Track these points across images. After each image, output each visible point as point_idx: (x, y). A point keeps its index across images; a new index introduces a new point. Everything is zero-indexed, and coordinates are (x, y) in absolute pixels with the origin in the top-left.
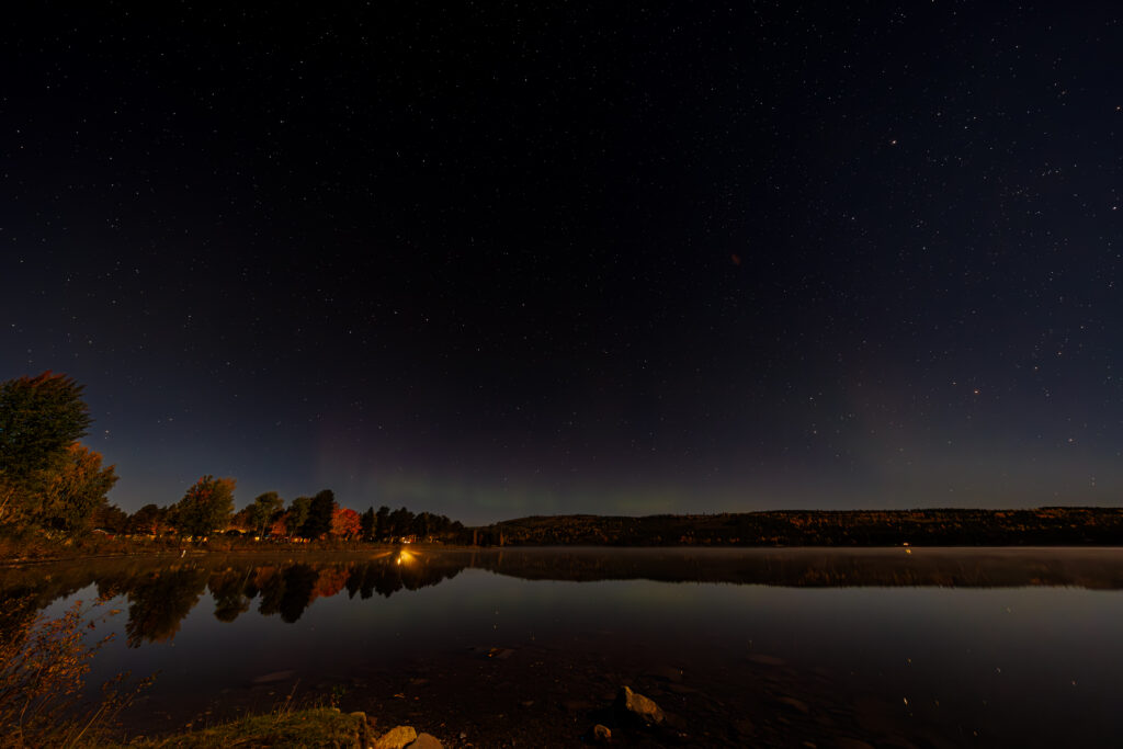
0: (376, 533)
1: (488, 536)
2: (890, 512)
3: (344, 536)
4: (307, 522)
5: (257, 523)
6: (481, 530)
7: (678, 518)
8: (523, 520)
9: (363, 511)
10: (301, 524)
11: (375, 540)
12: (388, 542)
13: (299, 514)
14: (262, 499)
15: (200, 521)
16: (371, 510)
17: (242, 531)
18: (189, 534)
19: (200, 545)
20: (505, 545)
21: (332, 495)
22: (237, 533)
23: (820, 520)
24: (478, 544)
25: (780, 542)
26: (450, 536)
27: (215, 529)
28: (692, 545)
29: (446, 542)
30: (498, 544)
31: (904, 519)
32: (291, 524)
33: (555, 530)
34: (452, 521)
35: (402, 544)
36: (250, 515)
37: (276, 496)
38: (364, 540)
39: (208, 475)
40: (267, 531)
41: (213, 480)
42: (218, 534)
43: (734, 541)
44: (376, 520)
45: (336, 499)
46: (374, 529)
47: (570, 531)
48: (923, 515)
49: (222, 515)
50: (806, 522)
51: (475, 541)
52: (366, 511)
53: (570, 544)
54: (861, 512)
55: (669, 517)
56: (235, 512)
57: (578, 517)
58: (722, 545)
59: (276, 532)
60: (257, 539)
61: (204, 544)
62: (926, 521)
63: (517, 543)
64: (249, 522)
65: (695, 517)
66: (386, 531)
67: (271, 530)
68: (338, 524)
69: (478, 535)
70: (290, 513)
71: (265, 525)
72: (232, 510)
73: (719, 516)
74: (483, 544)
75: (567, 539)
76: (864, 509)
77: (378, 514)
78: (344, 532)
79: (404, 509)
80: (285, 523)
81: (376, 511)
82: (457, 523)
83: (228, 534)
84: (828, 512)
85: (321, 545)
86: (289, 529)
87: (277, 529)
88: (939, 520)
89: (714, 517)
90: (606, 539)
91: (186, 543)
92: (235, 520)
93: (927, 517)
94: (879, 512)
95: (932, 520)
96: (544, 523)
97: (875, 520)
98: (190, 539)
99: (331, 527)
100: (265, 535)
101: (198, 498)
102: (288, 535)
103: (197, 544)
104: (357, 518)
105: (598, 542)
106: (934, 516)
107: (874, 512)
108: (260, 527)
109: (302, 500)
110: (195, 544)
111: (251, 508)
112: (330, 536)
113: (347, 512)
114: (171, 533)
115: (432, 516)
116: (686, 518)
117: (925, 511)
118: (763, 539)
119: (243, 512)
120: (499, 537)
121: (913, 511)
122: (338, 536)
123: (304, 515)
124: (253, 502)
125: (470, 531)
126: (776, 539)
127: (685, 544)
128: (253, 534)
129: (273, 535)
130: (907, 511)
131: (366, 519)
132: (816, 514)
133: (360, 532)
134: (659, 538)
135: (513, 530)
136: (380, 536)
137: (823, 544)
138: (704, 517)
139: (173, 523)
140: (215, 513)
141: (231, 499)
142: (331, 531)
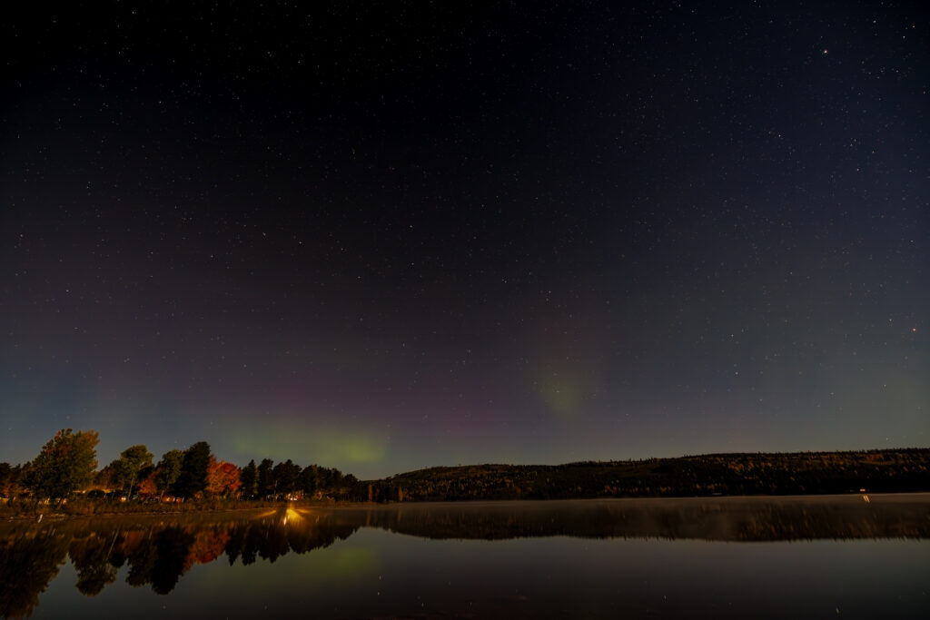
0: (258, 489)
1: (385, 490)
2: (843, 453)
3: (222, 494)
4: (179, 478)
5: (123, 482)
6: (377, 484)
7: (601, 465)
8: (425, 471)
9: (243, 464)
10: (173, 481)
11: (257, 498)
12: (272, 499)
13: (171, 470)
14: (128, 454)
15: (58, 480)
16: (252, 463)
17: (107, 491)
18: (46, 496)
19: (59, 508)
20: (405, 500)
21: (208, 447)
22: (100, 493)
23: (763, 464)
24: (374, 500)
25: (717, 490)
26: (342, 491)
27: (75, 488)
28: (618, 495)
29: (337, 498)
30: (396, 499)
31: (861, 461)
32: (162, 482)
33: (462, 482)
34: (344, 474)
35: (287, 501)
36: (116, 471)
37: (143, 449)
38: (244, 498)
39: (66, 429)
40: (135, 490)
41: (74, 433)
42: (79, 494)
43: (663, 490)
44: (258, 475)
45: (213, 452)
46: (256, 485)
47: (479, 482)
48: (881, 455)
49: (84, 473)
50: (746, 466)
51: (370, 496)
52: (247, 465)
53: (478, 498)
54: (810, 454)
55: (591, 464)
56: (98, 470)
57: (486, 467)
58: (652, 494)
59: (145, 491)
60: (124, 499)
61: (63, 507)
62: (886, 463)
63: (419, 498)
64: (114, 481)
65: (619, 464)
66: (269, 487)
67: (139, 488)
68: (215, 480)
69: (374, 489)
70: (160, 470)
71: (132, 482)
72: (95, 467)
73: (647, 462)
74: (379, 500)
75: (475, 493)
76: (813, 451)
77: (260, 468)
78: (222, 489)
79: (289, 461)
80: (156, 480)
81: (257, 464)
82: (350, 477)
83: (91, 494)
84: (770, 455)
85: (197, 505)
86: (159, 488)
87: (147, 488)
88: (901, 462)
89: (641, 463)
90: (519, 490)
91: (41, 507)
92: (98, 478)
93: (887, 459)
94: (830, 453)
95: (893, 462)
96: (447, 474)
97: (826, 463)
98: (47, 502)
99: (208, 484)
100: (133, 494)
101: (56, 454)
102: (158, 494)
103: (56, 506)
104: (236, 475)
105: (512, 496)
106: (896, 457)
107: (824, 454)
108: (127, 486)
109: (175, 453)
110: (53, 507)
111: (116, 465)
112: (207, 494)
113: (226, 466)
114: (26, 495)
115: (321, 469)
116: (609, 465)
117: (884, 452)
118: (698, 486)
119: (107, 469)
120: (397, 490)
121: (870, 452)
122: (215, 494)
123: (177, 471)
124: (118, 458)
125: (366, 484)
126: (713, 486)
127: (609, 495)
128: (118, 494)
129: (141, 495)
130: (863, 453)
131: (247, 474)
132: (758, 458)
133: (240, 489)
134: (580, 488)
135: (413, 484)
136: (263, 493)
137: (768, 492)
138: (630, 463)
139: (27, 483)
140: (76, 471)
141: (91, 456)
142: (208, 488)
